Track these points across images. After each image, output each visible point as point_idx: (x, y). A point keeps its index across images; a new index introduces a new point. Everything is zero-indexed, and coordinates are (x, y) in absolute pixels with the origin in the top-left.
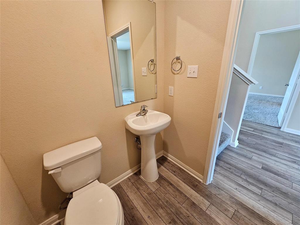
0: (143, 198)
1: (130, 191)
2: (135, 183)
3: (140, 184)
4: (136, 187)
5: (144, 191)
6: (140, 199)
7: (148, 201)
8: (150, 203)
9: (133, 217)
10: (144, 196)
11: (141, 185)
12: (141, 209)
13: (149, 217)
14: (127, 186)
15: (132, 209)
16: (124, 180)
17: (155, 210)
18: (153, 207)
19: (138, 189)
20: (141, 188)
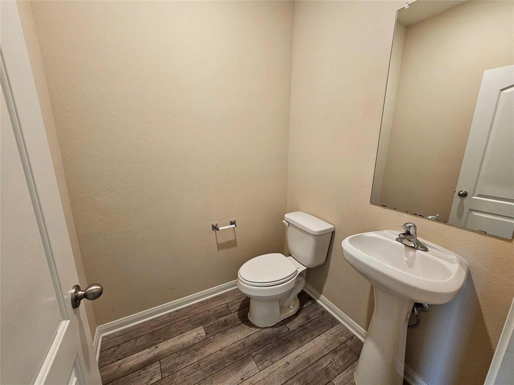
0: (318, 358)
1: (329, 338)
2: (345, 347)
3: (346, 355)
4: (337, 349)
5: (331, 362)
6: (316, 353)
7: (313, 366)
8: (310, 369)
9: (290, 341)
10: (323, 360)
11: (344, 358)
12: (299, 354)
13: (288, 364)
14: (338, 334)
15: (300, 341)
16: (348, 330)
17: (298, 376)
18: (302, 374)
19: (335, 351)
20: (337, 357)
